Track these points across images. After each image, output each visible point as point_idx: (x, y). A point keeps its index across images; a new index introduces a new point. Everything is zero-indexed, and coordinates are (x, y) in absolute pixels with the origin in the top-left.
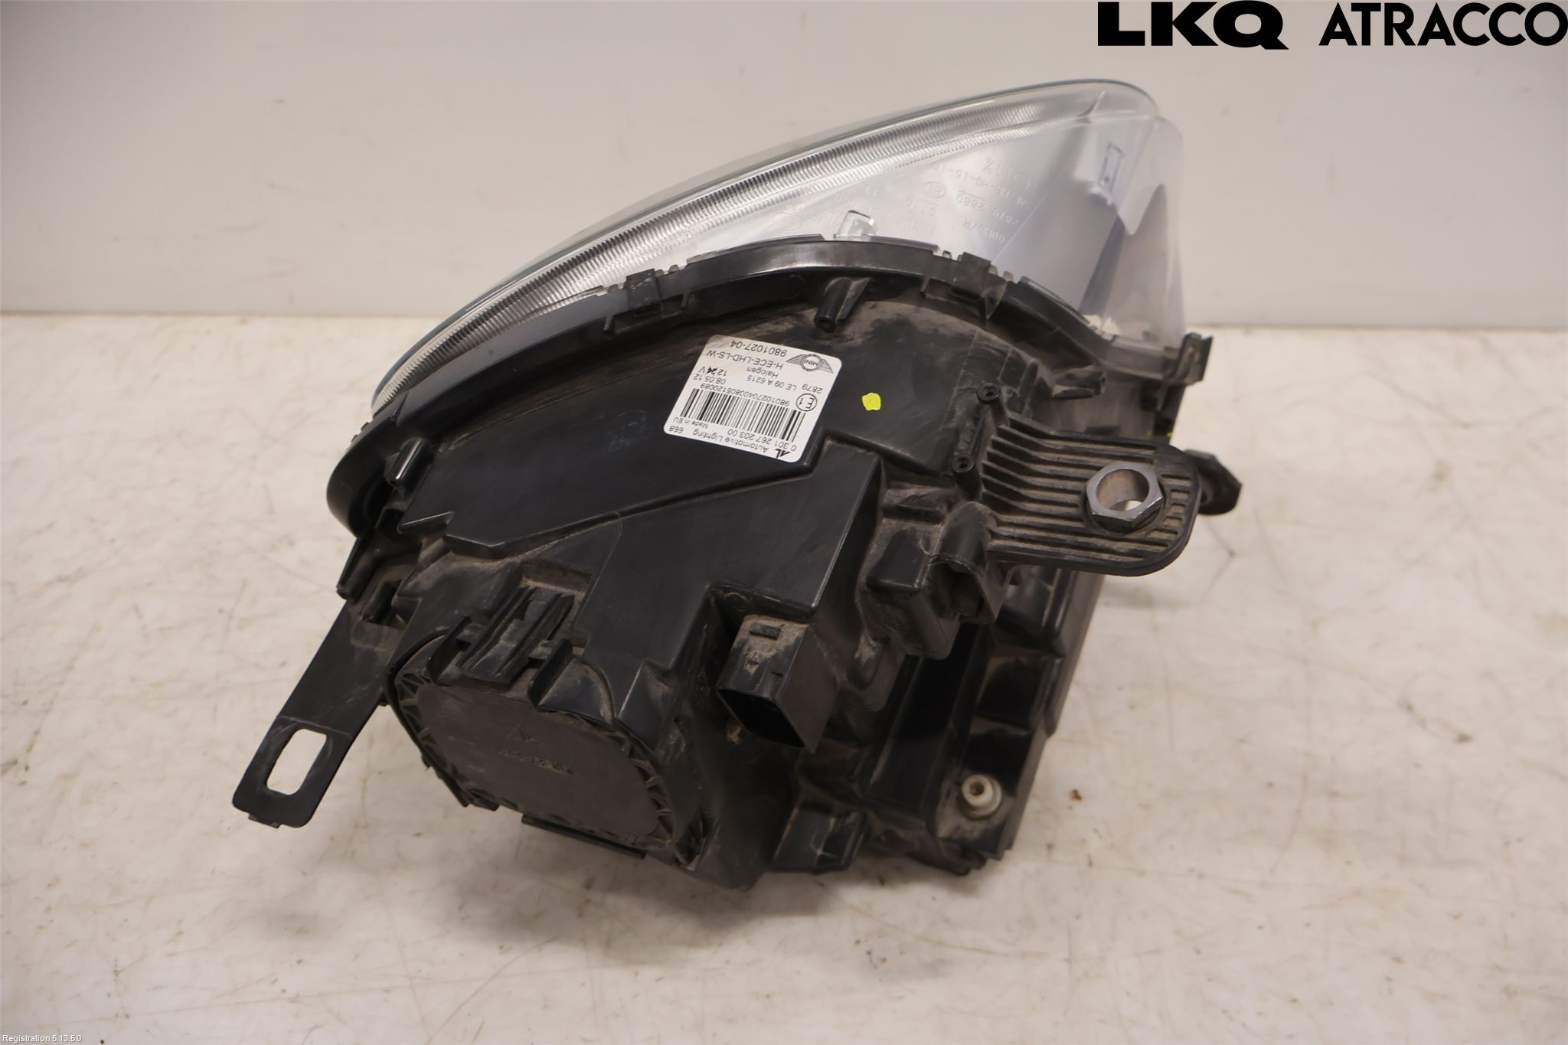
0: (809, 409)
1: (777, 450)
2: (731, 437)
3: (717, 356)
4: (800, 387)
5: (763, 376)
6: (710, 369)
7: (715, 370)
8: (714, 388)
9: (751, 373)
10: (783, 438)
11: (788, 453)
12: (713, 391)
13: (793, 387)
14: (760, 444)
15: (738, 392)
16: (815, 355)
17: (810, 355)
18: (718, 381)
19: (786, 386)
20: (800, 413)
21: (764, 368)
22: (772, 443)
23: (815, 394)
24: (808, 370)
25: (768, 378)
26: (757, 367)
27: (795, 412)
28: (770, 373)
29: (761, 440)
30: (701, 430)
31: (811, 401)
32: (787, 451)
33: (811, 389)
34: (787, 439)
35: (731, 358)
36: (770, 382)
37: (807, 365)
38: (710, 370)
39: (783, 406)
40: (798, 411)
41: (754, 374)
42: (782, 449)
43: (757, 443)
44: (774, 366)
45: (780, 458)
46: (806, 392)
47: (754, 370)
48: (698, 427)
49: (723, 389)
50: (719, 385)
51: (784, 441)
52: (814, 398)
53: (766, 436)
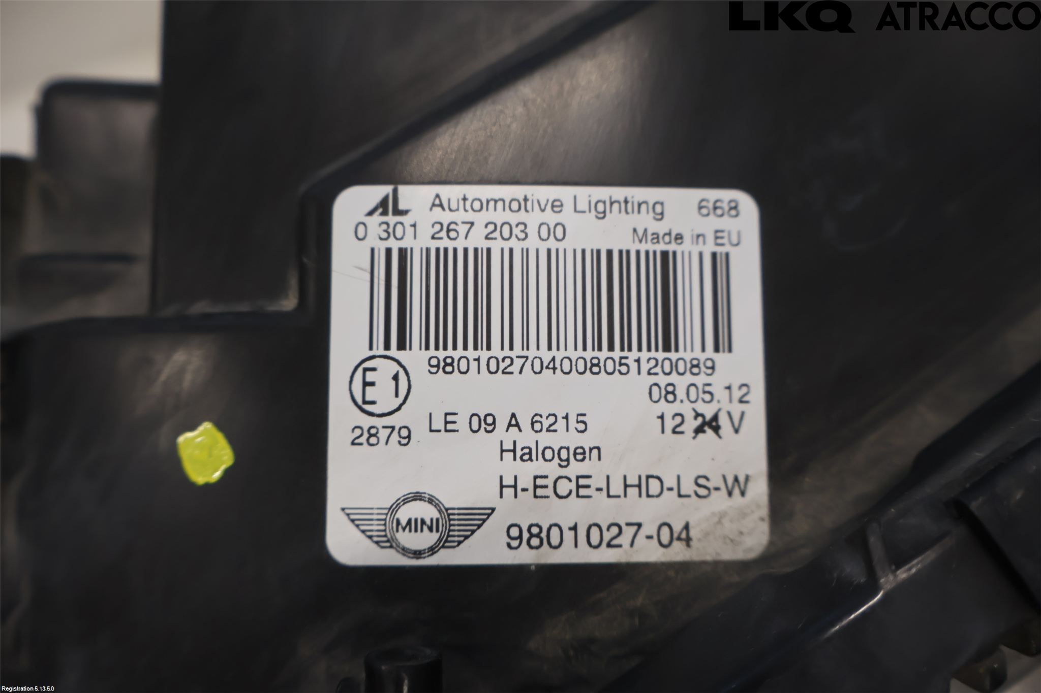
0: (364, 367)
1: (405, 213)
2: (551, 218)
3: (716, 481)
4: (420, 432)
5: (545, 439)
6: (717, 430)
7: (699, 430)
8: (674, 366)
9: (586, 441)
10: (403, 252)
11: (371, 213)
12: (673, 356)
13: (438, 424)
14: (461, 216)
15: (594, 367)
16: (418, 554)
17: (432, 550)
18: (670, 393)
19: (462, 422)
20: (387, 347)
21: (552, 469)
22: (425, 231)
23: (366, 422)
24: (417, 497)
25: (526, 438)
26: (575, 469)
27: (401, 346)
28: (528, 455)
29: (463, 229)
30: (645, 221)
31: (371, 393)
32: (377, 218)
33: (383, 434)
34: (389, 251)
35: (670, 482)
36: (514, 422)
37: (427, 512)
38: (713, 424)
39: (441, 354)
40: (394, 352)
41: (573, 440)
42: (392, 219)
43: (470, 216)
44: (525, 481)
45: (387, 189)
46: (394, 420)
47: (581, 454)
48: (661, 228)
49: (645, 367)
50: (663, 380)
51: (395, 245)
52: (363, 406)
53: (450, 245)
